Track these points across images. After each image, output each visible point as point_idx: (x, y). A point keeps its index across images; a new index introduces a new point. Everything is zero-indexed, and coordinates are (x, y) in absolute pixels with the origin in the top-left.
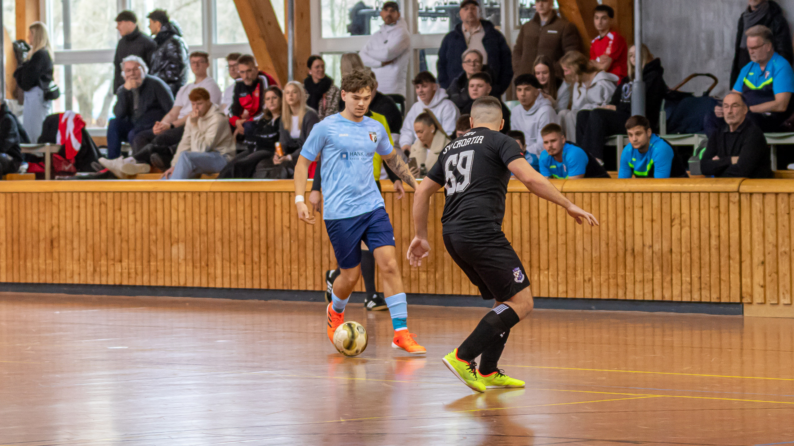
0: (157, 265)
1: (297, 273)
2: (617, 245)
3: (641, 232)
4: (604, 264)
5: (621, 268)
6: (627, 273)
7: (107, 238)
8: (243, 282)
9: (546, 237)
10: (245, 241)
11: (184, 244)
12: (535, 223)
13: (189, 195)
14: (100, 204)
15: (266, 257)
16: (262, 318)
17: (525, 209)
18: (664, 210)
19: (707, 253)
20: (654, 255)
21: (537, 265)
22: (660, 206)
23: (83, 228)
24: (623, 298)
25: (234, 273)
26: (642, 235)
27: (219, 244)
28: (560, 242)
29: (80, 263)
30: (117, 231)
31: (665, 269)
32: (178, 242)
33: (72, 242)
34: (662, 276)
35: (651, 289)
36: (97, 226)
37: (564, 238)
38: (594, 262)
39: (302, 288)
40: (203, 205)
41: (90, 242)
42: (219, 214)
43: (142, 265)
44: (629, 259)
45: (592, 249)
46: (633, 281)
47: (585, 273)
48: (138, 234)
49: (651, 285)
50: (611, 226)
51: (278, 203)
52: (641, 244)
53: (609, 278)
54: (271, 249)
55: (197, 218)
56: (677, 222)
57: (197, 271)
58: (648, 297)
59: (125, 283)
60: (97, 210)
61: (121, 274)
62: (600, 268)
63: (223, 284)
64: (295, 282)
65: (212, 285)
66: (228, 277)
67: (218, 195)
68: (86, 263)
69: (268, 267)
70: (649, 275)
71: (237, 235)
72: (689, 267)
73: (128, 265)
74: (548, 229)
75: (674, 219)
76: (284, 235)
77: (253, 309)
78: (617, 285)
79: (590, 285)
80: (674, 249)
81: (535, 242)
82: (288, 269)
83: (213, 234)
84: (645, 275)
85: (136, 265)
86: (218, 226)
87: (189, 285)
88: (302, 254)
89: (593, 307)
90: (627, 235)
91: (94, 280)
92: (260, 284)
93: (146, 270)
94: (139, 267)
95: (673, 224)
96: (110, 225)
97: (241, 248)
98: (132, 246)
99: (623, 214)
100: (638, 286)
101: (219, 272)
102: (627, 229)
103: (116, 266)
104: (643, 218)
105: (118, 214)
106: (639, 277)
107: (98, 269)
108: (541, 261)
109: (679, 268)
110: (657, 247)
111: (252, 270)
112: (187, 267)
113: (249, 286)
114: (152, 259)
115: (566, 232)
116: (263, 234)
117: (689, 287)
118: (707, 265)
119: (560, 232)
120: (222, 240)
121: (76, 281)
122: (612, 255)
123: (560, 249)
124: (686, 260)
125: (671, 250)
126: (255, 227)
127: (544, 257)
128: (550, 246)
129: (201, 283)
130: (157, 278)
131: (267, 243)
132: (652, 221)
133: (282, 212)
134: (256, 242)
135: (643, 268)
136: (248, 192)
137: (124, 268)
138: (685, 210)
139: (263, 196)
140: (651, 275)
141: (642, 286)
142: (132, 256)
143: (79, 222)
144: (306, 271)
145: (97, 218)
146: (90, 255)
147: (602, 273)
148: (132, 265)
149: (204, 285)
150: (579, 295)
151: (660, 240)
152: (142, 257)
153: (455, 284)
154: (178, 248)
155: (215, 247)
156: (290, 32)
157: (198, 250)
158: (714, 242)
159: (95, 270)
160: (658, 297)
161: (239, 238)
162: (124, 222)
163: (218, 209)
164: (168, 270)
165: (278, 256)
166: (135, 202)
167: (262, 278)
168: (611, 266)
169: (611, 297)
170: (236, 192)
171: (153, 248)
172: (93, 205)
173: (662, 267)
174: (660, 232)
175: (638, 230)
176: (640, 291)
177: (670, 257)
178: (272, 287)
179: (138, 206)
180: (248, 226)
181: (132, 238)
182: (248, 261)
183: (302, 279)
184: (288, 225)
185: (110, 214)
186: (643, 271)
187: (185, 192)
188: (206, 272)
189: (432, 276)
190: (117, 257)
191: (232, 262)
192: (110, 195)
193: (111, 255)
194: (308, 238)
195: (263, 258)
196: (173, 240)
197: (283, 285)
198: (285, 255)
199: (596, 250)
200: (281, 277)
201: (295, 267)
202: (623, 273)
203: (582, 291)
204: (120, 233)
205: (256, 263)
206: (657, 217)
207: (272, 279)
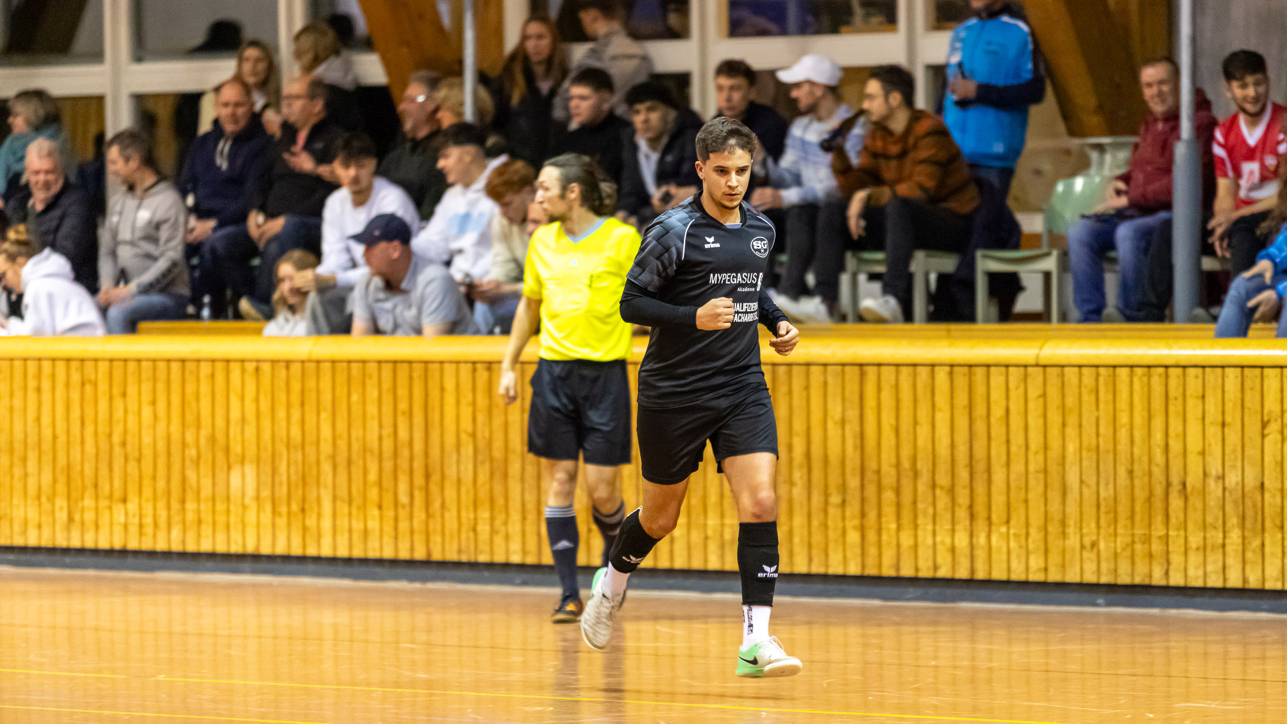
0: (199, 511)
1: (487, 528)
2: (1150, 473)
3: (1200, 448)
4: (1123, 512)
5: (1159, 519)
6: (1171, 533)
7: (97, 454)
8: (377, 545)
9: (1004, 458)
10: (380, 460)
11: (255, 467)
12: (980, 427)
13: (266, 368)
14: (83, 384)
15: (423, 493)
17: (962, 399)
18: (1247, 404)
20: (1227, 494)
21: (986, 515)
22: (1239, 395)
23: (47, 433)
24: (1163, 583)
25: (357, 525)
26: (1203, 453)
27: (327, 467)
28: (1032, 468)
29: (40, 505)
30: (116, 439)
31: (1248, 524)
32: (242, 462)
33: (24, 460)
34: (1244, 538)
35: (1220, 564)
36: (76, 428)
37: (1041, 458)
38: (1102, 509)
39: (499, 558)
40: (296, 386)
41: (62, 461)
42: (329, 406)
43: (169, 508)
44: (1176, 503)
45: (1098, 484)
46: (1183, 549)
47: (1085, 531)
48: (161, 445)
49: (1220, 557)
50: (1138, 435)
51: (449, 384)
52: (1200, 472)
53: (1133, 542)
54: (435, 478)
55: (281, 414)
56: (1274, 427)
57: (282, 522)
58: (1215, 581)
59: (133, 545)
60: (75, 396)
61: (126, 526)
62: (1115, 521)
63: (335, 548)
64: (484, 546)
65: (312, 551)
66: (346, 536)
67: (326, 366)
68: (53, 505)
69: (428, 516)
70: (1216, 537)
71: (365, 449)
73: (140, 508)
74: (1008, 441)
75: (1269, 421)
76: (463, 451)
78: (1151, 556)
79: (1093, 556)
80: (1267, 484)
81: (980, 467)
82: (469, 519)
83: (314, 448)
84: (1208, 535)
85: (155, 508)
86: (326, 431)
87: (265, 550)
88: (498, 488)
89: (1101, 601)
90: (1171, 456)
91: (69, 539)
92: (412, 549)
93: (176, 518)
94: (163, 514)
95: (1266, 432)
96: (103, 429)
97: (373, 476)
98: (147, 470)
99: (1163, 409)
100: (1194, 559)
101: (327, 523)
102: (1172, 442)
103: (114, 507)
104: (1203, 419)
105: (119, 403)
106: (1195, 540)
107: (77, 517)
109: (1278, 522)
110: (1233, 479)
111: (396, 520)
112: (262, 515)
113: (388, 554)
114: (190, 496)
115: (1046, 448)
116: (418, 446)
119: (1033, 446)
120: (333, 457)
121: (32, 541)
122: (1141, 494)
123: (1032, 482)
125: (1262, 484)
126: (403, 434)
127: (999, 500)
128: (1013, 477)
129: (289, 546)
130: (199, 535)
131: (427, 467)
132: (1223, 425)
133: (458, 402)
134: (403, 464)
135: (1204, 521)
136: (387, 362)
137: (130, 513)
139: (418, 370)
140: (1221, 535)
141: (1201, 559)
142: (147, 492)
143: (38, 419)
144: (506, 523)
145: (76, 413)
146: (61, 488)
147: (1120, 531)
148: (148, 508)
149: (296, 551)
150: (1072, 577)
151: (1239, 464)
152: (168, 493)
153: (815, 552)
154: (243, 476)
155: (319, 474)
157: (284, 478)
159: (71, 519)
160: (1234, 581)
161: (368, 455)
162: (132, 420)
163: (327, 397)
164: (221, 519)
165: (450, 493)
166: (155, 380)
167: (415, 537)
168: (1138, 518)
169: (1138, 580)
170: (364, 362)
171: (191, 475)
172: (67, 385)
173: (1243, 518)
175: (1194, 443)
176: (1197, 568)
177: (1259, 498)
178: (437, 556)
179: (161, 387)
180: (388, 430)
181: (148, 452)
182: (388, 502)
183: (499, 540)
184: (470, 429)
185: (103, 405)
186: (1204, 527)
187: (258, 361)
188: (300, 524)
190: (118, 494)
191: (355, 504)
192: (103, 366)
193: (105, 488)
194: (511, 457)
195: (419, 496)
196: (232, 459)
197: (460, 551)
198: (463, 490)
199: (1107, 484)
200: (455, 533)
201: (484, 514)
202: (1162, 532)
203: (1077, 569)
204: (124, 444)
205: (404, 507)
206: (1233, 417)
207: (436, 539)
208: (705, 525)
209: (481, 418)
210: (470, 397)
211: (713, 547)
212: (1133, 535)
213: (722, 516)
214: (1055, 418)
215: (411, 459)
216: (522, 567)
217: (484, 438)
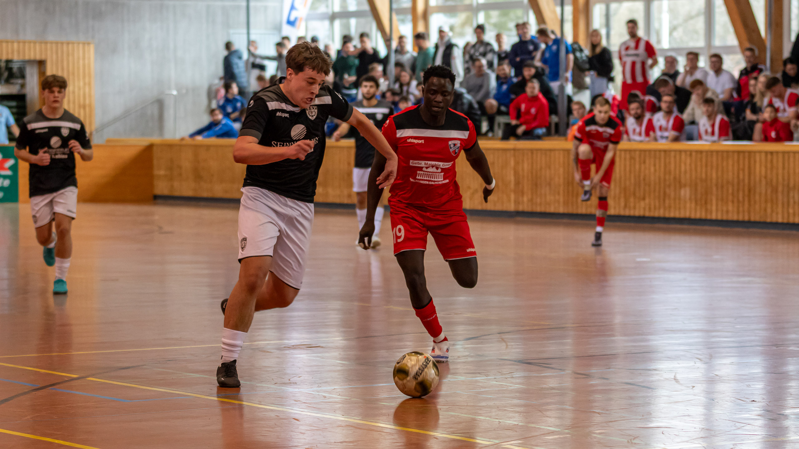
0: (670, 203)
7: (635, 183)
8: (731, 216)
10: (733, 186)
11: (689, 188)
13: (694, 154)
16: (745, 241)
25: (725, 209)
27: (714, 189)
30: (642, 178)
32: (685, 186)
40: (704, 160)
42: (715, 167)
43: (659, 202)
48: (657, 180)
55: (699, 169)
57: (698, 208)
59: (647, 214)
60: (628, 163)
61: (644, 208)
63: (717, 217)
65: (709, 217)
66: (721, 212)
67: (714, 153)
69: (750, 204)
73: (650, 201)
77: (738, 235)
83: (710, 181)
85: (655, 202)
87: (693, 216)
91: (625, 212)
93: (662, 206)
94: (657, 204)
96: (637, 174)
98: (652, 189)
101: (714, 208)
103: (641, 202)
105: (643, 166)
107: (628, 205)
112: (692, 205)
114: (667, 198)
116: (746, 181)
120: (717, 185)
126: (741, 176)
129: (701, 216)
130: (670, 212)
131: (749, 188)
133: (760, 166)
134: (741, 187)
137: (646, 204)
139: (747, 154)
142: (652, 196)
145: (628, 169)
146: (622, 195)
148: (652, 202)
149: (703, 217)
152: (659, 197)
154: (685, 191)
155: (711, 191)
156: (769, 37)
157: (700, 192)
159: (626, 205)
162: (647, 171)
163: (715, 164)
164: (677, 206)
165: (757, 197)
171: (667, 190)
178: (752, 219)
179: (657, 161)
181: (652, 183)
182: (735, 200)
185: (637, 166)
188: (705, 208)
190: (642, 197)
191: (724, 201)
192: (637, 153)
193: (638, 194)
196: (681, 185)
197: (760, 218)
198: (762, 196)
204: (644, 179)
215: (744, 185)
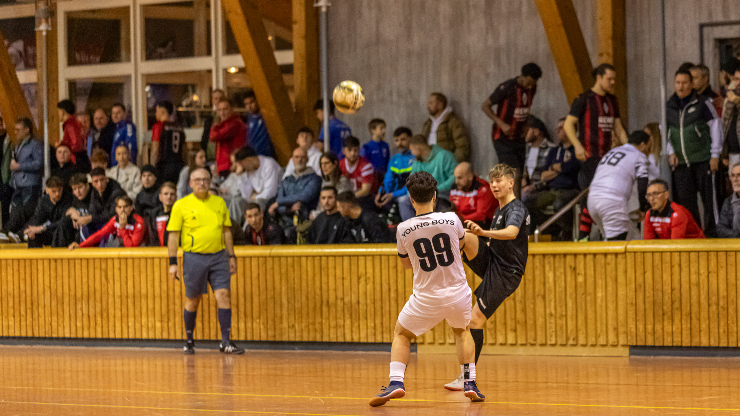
1: (56, 324)
2: (315, 298)
3: (334, 287)
4: (304, 312)
5: (318, 316)
6: (324, 321)
9: (258, 292)
12: (248, 281)
18: (352, 270)
19: (388, 303)
20: (345, 305)
21: (251, 315)
22: (349, 267)
24: (320, 340)
26: (335, 290)
28: (269, 296)
31: (354, 316)
34: (352, 323)
35: (343, 332)
37: (272, 293)
38: (296, 312)
39: (61, 335)
44: (325, 309)
45: (294, 302)
46: (328, 327)
47: (290, 321)
49: (342, 329)
50: (310, 283)
51: (40, 268)
52: (334, 297)
53: (309, 325)
54: (35, 304)
56: (362, 279)
58: (341, 340)
62: (302, 317)
64: (55, 331)
70: (341, 322)
71: (7, 293)
72: (373, 315)
74: (259, 286)
75: (361, 276)
76: (46, 293)
78: (315, 330)
79: (293, 330)
80: (360, 301)
81: (248, 297)
84: (338, 322)
88: (60, 308)
89: (296, 348)
90: (323, 291)
92: (27, 333)
95: (360, 281)
97: (11, 304)
99: (319, 273)
100: (332, 331)
102: (323, 285)
104: (335, 276)
106: (333, 324)
108: (254, 312)
109: (365, 316)
110: (347, 299)
113: (17, 334)
117: (373, 331)
118: (388, 314)
119: (269, 288)
122: (311, 306)
123: (269, 302)
124: (370, 310)
132: (343, 278)
135: (336, 316)
138: (370, 270)
140: (343, 322)
141: (335, 331)
144: (63, 322)
147: (303, 320)
150: (285, 338)
151: (349, 293)
158: (393, 295)
160: (348, 339)
161: (9, 296)
167: (28, 328)
168: (310, 315)
173: (351, 315)
174: (349, 288)
175: (332, 286)
176: (334, 334)
177: (357, 307)
180: (16, 287)
183: (61, 329)
184: (48, 285)
186: (336, 318)
189: (166, 325)
194: (65, 296)
199: (298, 302)
200: (44, 326)
201: (55, 318)
202: (320, 320)
203: (287, 336)
205: (23, 316)
206: (346, 275)
207: (36, 328)
208: (141, 321)
209: (53, 281)
210: (48, 273)
211: (144, 330)
212: (308, 322)
213: (148, 318)
214: (277, 277)
216: (70, 339)
217: (54, 288)
